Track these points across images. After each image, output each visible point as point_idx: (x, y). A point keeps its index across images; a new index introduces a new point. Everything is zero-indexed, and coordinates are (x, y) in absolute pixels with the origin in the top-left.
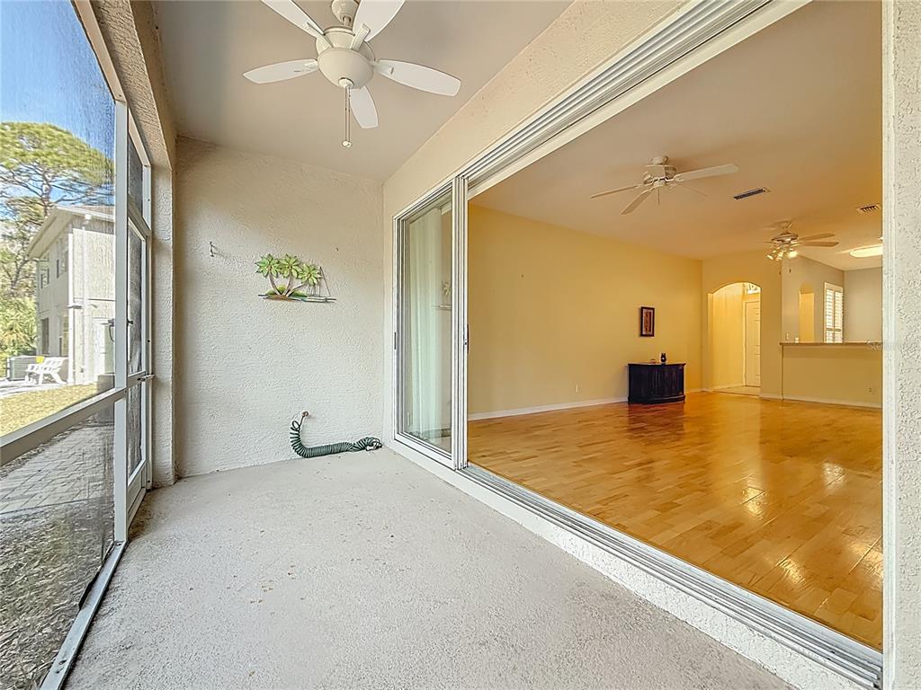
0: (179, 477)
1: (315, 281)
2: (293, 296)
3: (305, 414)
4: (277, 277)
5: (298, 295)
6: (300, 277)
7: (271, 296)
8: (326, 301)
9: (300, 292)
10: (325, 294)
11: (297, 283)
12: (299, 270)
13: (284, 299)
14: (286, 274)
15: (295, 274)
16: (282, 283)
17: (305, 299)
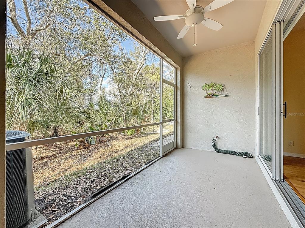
0: (183, 147)
1: (222, 90)
2: (214, 96)
3: (217, 137)
4: (208, 90)
5: (215, 95)
6: (216, 89)
7: (206, 97)
8: (226, 96)
9: (216, 94)
10: (226, 94)
11: (215, 91)
12: (215, 87)
13: (210, 97)
14: (211, 89)
15: (214, 88)
16: (210, 92)
17: (218, 96)
